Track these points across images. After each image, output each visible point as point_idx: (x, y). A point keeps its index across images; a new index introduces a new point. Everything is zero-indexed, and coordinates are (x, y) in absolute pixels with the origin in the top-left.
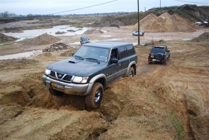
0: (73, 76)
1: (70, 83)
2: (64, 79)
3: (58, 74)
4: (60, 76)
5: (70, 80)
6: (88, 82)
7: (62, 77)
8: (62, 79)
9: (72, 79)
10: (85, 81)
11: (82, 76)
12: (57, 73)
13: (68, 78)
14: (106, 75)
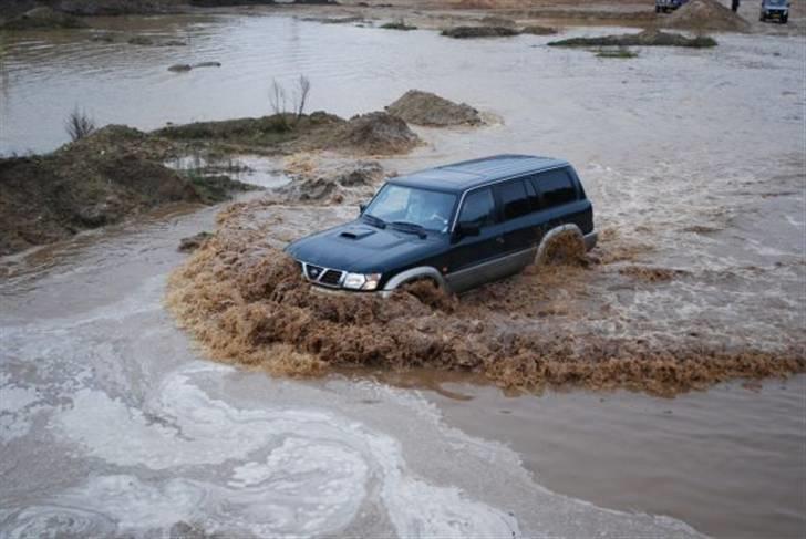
0: (344, 273)
1: (337, 289)
2: (323, 279)
3: (310, 268)
4: (315, 272)
5: (336, 283)
6: (381, 285)
7: (318, 275)
8: (317, 280)
9: (341, 279)
10: (372, 285)
11: (365, 271)
12: (307, 266)
13: (332, 278)
14: (440, 270)
